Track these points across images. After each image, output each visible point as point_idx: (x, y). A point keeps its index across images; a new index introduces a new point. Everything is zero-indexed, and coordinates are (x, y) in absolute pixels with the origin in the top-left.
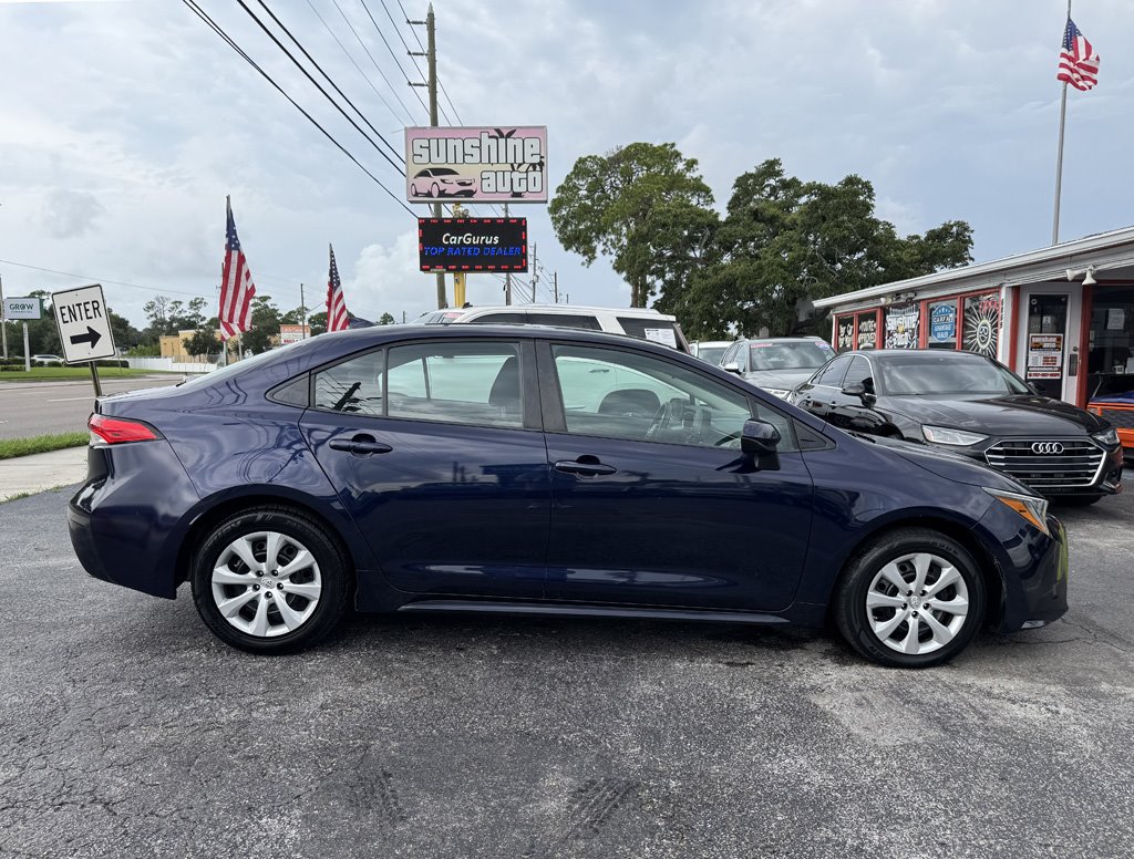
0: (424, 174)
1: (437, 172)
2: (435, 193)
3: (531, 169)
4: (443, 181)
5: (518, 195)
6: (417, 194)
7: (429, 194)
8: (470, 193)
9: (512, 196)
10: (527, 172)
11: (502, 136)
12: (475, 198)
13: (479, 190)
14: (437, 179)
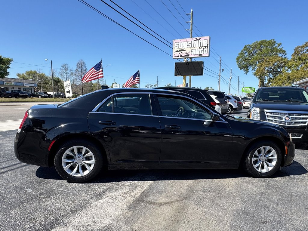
0: (177, 51)
1: (180, 51)
2: (180, 56)
3: (205, 48)
4: (182, 53)
5: (201, 55)
6: (175, 57)
7: (178, 56)
8: (188, 55)
9: (199, 55)
10: (203, 49)
11: (197, 40)
12: (190, 56)
13: (191, 54)
14: (180, 52)
